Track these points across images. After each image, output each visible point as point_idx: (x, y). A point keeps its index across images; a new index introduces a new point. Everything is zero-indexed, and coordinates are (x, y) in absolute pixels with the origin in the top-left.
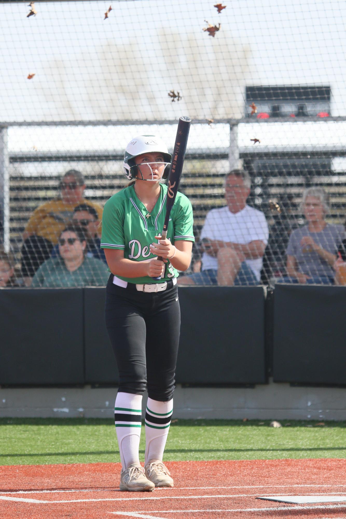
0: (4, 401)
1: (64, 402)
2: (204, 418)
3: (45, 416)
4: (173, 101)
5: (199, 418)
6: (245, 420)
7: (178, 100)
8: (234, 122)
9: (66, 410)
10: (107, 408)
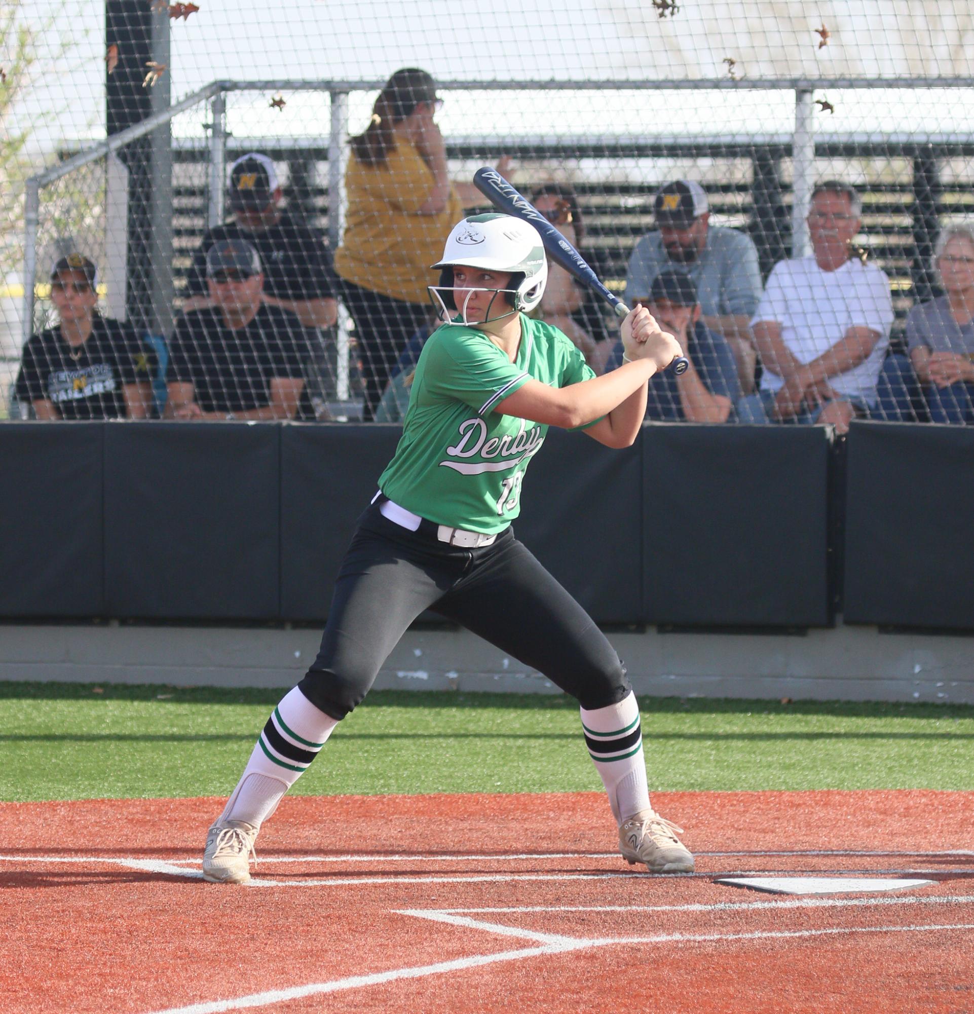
0: (297, 654)
1: (419, 657)
2: (702, 696)
4: (662, 15)
5: (693, 695)
6: (784, 701)
7: (672, 14)
9: (423, 675)
10: (506, 672)
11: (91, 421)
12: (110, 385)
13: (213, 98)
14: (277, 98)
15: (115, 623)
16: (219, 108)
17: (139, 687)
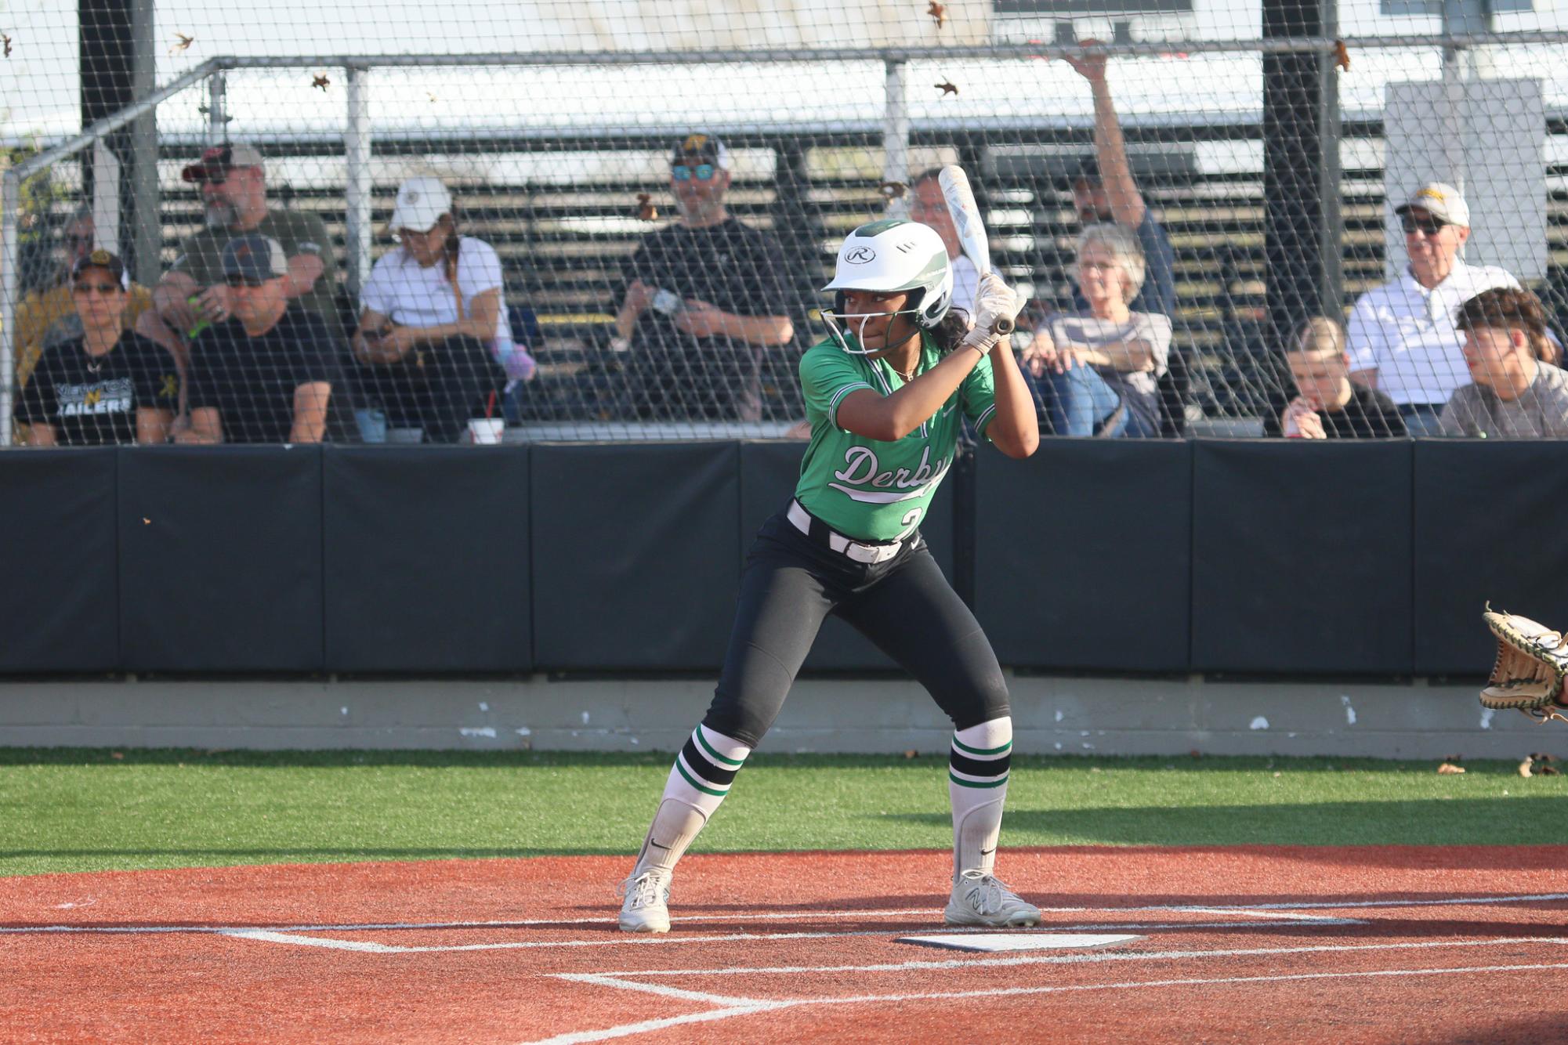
0: (344, 710)
1: (485, 713)
2: (812, 750)
3: (438, 746)
5: (802, 750)
6: (910, 754)
8: (895, 54)
9: (490, 732)
10: (585, 727)
11: (101, 447)
12: (126, 404)
13: (211, 77)
14: (320, 76)
15: (133, 679)
16: (218, 89)
17: (161, 750)
